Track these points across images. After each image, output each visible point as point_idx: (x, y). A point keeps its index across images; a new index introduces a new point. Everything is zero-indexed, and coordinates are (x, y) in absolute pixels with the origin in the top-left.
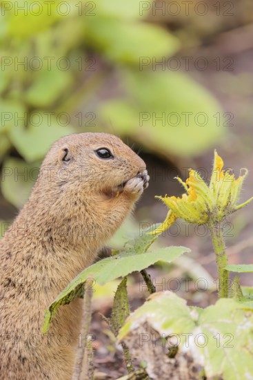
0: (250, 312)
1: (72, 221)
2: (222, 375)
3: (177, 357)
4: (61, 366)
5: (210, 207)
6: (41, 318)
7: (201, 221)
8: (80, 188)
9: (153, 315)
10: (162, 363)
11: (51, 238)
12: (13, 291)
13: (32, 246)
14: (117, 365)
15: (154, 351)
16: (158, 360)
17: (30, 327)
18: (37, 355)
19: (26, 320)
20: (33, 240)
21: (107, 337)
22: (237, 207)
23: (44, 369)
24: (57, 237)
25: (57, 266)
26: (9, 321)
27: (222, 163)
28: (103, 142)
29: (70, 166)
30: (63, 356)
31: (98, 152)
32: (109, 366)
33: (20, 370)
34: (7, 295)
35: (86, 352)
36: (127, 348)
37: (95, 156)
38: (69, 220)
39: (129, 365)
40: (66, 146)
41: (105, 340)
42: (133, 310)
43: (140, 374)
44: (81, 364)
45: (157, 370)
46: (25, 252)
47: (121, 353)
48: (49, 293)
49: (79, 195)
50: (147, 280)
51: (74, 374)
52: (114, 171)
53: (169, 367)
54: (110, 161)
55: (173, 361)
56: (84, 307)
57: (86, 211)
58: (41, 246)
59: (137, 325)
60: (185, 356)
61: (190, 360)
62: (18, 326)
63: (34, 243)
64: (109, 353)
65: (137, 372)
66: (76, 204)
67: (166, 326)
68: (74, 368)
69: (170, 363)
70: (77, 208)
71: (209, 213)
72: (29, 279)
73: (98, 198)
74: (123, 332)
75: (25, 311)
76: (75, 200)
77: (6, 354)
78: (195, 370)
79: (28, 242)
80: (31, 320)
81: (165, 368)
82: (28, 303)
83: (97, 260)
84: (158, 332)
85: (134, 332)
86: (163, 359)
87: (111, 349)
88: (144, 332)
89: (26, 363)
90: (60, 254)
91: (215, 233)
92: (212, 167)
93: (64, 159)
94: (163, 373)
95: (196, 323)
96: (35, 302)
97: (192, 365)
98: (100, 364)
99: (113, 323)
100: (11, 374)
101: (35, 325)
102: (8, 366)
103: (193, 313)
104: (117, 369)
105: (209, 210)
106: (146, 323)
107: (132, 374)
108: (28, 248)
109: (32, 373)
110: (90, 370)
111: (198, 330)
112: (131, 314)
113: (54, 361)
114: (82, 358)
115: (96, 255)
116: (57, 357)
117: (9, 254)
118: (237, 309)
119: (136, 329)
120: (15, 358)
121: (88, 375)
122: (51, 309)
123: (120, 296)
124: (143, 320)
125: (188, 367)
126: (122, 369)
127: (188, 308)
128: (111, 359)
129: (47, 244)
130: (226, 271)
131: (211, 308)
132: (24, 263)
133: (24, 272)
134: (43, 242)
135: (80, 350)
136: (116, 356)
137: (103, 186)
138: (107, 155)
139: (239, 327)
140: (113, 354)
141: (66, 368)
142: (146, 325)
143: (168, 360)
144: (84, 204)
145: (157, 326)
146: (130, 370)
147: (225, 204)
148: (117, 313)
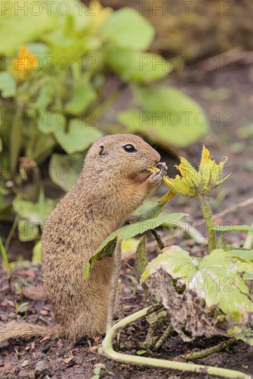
0: (236, 259)
1: (107, 199)
2: (218, 304)
3: (184, 293)
4: (99, 302)
5: (196, 183)
6: (84, 267)
7: (191, 195)
8: (113, 175)
9: (166, 263)
10: (173, 297)
11: (92, 211)
12: (63, 247)
13: (78, 215)
14: (137, 301)
15: (168, 290)
16: (170, 295)
17: (75, 273)
18: (81, 293)
19: (72, 268)
20: (79, 211)
21: (130, 280)
22: (218, 183)
23: (87, 303)
24: (96, 210)
25: (96, 230)
26: (60, 270)
27: (208, 153)
28: (129, 140)
29: (105, 159)
30: (100, 293)
31: (125, 148)
32: (132, 301)
33: (69, 304)
34: (59, 250)
35: (118, 292)
36: (147, 288)
37: (123, 150)
38: (105, 198)
39: (148, 301)
40: (102, 144)
41: (128, 283)
42: (150, 261)
43: (157, 306)
44: (114, 300)
45: (170, 303)
46: (73, 219)
47: (142, 292)
48: (90, 249)
49: (111, 180)
50: (158, 239)
51: (110, 307)
52: (137, 161)
53: (179, 301)
54: (134, 154)
55: (181, 296)
56: (116, 259)
57: (117, 191)
58: (84, 216)
59: (155, 271)
60: (191, 292)
61: (194, 295)
62: (67, 272)
63: (80, 214)
64: (132, 292)
65: (155, 305)
66: (110, 186)
67: (176, 271)
68: (109, 303)
69: (179, 298)
70: (110, 189)
71: (195, 188)
72: (75, 239)
73: (126, 181)
74: (144, 276)
75: (72, 261)
76: (109, 183)
77: (59, 293)
78: (198, 302)
79: (75, 213)
80: (76, 268)
81: (176, 301)
82: (74, 256)
83: (124, 225)
84: (170, 276)
85: (153, 276)
86: (174, 295)
87: (133, 289)
88: (160, 276)
89: (73, 299)
90: (97, 222)
91: (202, 203)
92: (201, 157)
93: (100, 154)
94: (175, 304)
95: (197, 268)
96: (79, 256)
97: (196, 298)
98: (125, 300)
99: (136, 270)
100: (63, 308)
101: (79, 271)
102: (60, 302)
103: (195, 261)
104: (138, 303)
105: (195, 185)
106: (161, 269)
107: (151, 307)
108: (75, 217)
109: (78, 307)
110: (121, 304)
111: (199, 274)
112: (149, 263)
113: (93, 297)
114: (115, 296)
115: (124, 222)
116: (95, 294)
117: (60, 220)
118: (226, 257)
119: (154, 274)
120: (65, 295)
121: (119, 308)
122: (90, 262)
123: (141, 251)
124: (159, 267)
125: (193, 300)
126: (141, 304)
127: (191, 258)
128: (133, 296)
129: (88, 215)
130: (213, 230)
131: (207, 257)
132: (72, 227)
133: (72, 233)
134: (86, 213)
135: (113, 290)
136: (137, 294)
137: (130, 172)
138: (131, 149)
139: (228, 270)
140: (134, 293)
141: (103, 303)
142: (161, 271)
143: (178, 295)
144: (116, 186)
145: (169, 271)
146: (149, 304)
147: (208, 180)
148: (139, 263)
